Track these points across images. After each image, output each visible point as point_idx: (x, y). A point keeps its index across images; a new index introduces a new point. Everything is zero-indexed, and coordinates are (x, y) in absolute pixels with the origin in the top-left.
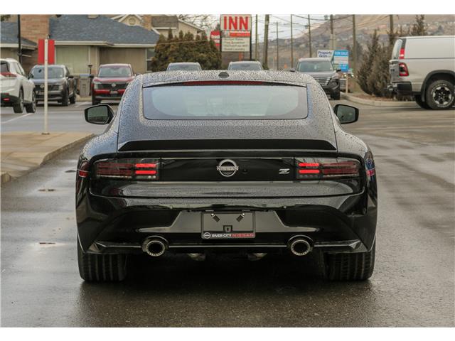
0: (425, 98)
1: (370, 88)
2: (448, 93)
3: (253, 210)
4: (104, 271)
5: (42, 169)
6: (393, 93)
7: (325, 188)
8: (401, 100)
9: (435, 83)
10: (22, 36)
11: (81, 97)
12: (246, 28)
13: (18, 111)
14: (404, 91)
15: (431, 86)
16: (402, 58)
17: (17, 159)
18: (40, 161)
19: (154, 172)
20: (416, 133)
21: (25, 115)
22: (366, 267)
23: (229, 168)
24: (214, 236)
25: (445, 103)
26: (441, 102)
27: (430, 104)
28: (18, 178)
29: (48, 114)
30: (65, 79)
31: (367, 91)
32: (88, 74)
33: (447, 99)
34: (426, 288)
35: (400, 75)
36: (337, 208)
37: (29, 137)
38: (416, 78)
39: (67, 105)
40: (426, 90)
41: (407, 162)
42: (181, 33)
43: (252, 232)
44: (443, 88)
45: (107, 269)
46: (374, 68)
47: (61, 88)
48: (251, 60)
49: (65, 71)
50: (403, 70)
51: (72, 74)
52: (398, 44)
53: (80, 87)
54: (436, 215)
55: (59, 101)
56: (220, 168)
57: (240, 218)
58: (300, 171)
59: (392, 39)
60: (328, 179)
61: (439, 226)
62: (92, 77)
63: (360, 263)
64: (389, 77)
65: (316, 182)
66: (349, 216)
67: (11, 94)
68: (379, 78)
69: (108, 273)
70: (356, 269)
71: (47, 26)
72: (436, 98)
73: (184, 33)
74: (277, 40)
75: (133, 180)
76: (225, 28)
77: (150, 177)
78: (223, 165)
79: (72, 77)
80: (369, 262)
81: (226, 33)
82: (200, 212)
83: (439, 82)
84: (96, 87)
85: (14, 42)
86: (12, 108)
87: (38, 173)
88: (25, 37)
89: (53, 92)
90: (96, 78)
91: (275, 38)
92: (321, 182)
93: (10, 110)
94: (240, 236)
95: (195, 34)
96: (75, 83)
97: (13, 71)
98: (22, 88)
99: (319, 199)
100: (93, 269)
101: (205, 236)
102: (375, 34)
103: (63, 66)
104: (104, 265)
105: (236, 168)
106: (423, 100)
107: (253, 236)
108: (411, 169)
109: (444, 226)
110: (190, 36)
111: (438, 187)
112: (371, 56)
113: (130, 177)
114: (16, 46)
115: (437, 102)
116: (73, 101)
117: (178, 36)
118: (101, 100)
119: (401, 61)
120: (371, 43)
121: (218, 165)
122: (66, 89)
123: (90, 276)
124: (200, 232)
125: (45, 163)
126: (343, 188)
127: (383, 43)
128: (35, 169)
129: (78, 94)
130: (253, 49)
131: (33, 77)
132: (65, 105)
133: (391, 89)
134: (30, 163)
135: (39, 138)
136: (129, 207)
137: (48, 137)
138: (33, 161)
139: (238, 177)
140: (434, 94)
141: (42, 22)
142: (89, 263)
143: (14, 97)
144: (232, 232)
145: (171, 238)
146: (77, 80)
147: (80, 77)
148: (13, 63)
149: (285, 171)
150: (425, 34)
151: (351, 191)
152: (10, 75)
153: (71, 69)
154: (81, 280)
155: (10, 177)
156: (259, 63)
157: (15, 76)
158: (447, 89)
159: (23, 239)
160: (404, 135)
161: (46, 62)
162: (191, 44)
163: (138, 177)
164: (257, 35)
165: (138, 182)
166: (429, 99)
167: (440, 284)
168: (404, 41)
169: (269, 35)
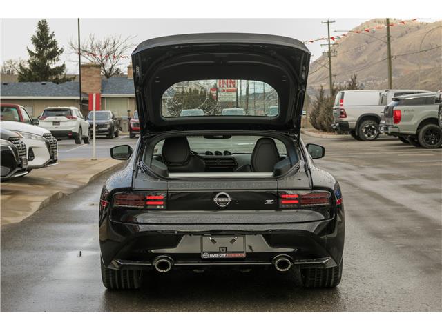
0: (358, 133)
1: (318, 125)
2: (374, 129)
3: (243, 233)
4: (123, 281)
5: (88, 187)
6: (336, 129)
7: (304, 216)
8: (340, 134)
9: (365, 122)
10: (82, 90)
11: (123, 132)
12: (234, 86)
13: (78, 142)
14: (343, 128)
15: (362, 125)
16: (342, 105)
17: (71, 180)
18: (87, 181)
19: (162, 203)
20: (354, 158)
21: (83, 146)
22: (335, 278)
23: (223, 200)
24: (211, 256)
25: (372, 136)
26: (369, 135)
27: (361, 137)
28: (69, 195)
29: (96, 145)
30: (111, 120)
31: (316, 128)
32: (128, 117)
33: (373, 134)
34: (385, 295)
35: (341, 117)
36: (313, 232)
37: (82, 162)
38: (352, 119)
39: (112, 138)
40: (359, 128)
41: (351, 181)
42: (190, 89)
43: (243, 252)
44: (370, 126)
45: (125, 280)
46: (321, 112)
47: (108, 126)
48: (237, 107)
49: (111, 115)
50: (343, 114)
51: (116, 117)
52: (338, 96)
53: (122, 125)
54: (381, 226)
55: (107, 135)
56: (216, 200)
57: (233, 241)
58: (283, 202)
59: (334, 92)
60: (305, 208)
61: (384, 235)
62: (129, 119)
63: (331, 275)
64: (332, 119)
65: (295, 210)
66: (322, 237)
67: (73, 131)
68: (325, 118)
69: (126, 283)
70: (327, 279)
71: (100, 84)
72: (366, 133)
73: (192, 90)
74: (254, 93)
75: (145, 210)
76: (220, 86)
77: (158, 207)
78: (219, 197)
79: (116, 119)
80: (338, 274)
81: (221, 89)
82: (200, 236)
83: (367, 122)
84: (132, 126)
85: (77, 96)
86: (74, 141)
87: (85, 190)
88: (85, 92)
89: (100, 129)
90: (132, 119)
91: (253, 92)
92: (299, 210)
93: (73, 142)
94: (233, 256)
95: (200, 90)
96: (118, 123)
97: (74, 115)
98: (81, 127)
99: (298, 225)
100: (114, 280)
101: (204, 256)
102: (322, 89)
103: (110, 112)
104: (122, 277)
105: (229, 199)
106: (357, 134)
107: (243, 255)
108: (356, 187)
109: (389, 236)
110: (196, 91)
111: (377, 202)
112: (319, 104)
113: (142, 207)
114: (79, 98)
115: (366, 136)
116: (117, 135)
117: (188, 91)
118: (135, 134)
119: (342, 107)
120: (319, 95)
121: (215, 197)
122: (112, 127)
123: (112, 286)
124: (200, 252)
125: (91, 182)
126: (317, 215)
127: (327, 95)
128: (82, 188)
129: (121, 130)
130: (239, 100)
131: (88, 119)
132: (111, 138)
133: (334, 127)
134: (79, 182)
135: (89, 163)
136: (142, 232)
137: (95, 162)
138: (82, 181)
139: (231, 207)
140: (364, 130)
141: (96, 81)
142: (111, 275)
143: (76, 133)
144: (226, 252)
145: (176, 257)
146: (120, 121)
147: (122, 118)
148: (75, 110)
149: (270, 202)
150: (357, 89)
151: (323, 217)
152: (73, 118)
153: (116, 113)
154: (104, 289)
155: (63, 195)
156: (242, 109)
157: (76, 119)
158: (373, 127)
159: (64, 248)
160: (347, 160)
161: (94, 109)
162: (197, 97)
163: (149, 207)
164: (241, 91)
165: (149, 212)
166: (360, 133)
167: (396, 291)
168: (343, 94)
169: (249, 90)
